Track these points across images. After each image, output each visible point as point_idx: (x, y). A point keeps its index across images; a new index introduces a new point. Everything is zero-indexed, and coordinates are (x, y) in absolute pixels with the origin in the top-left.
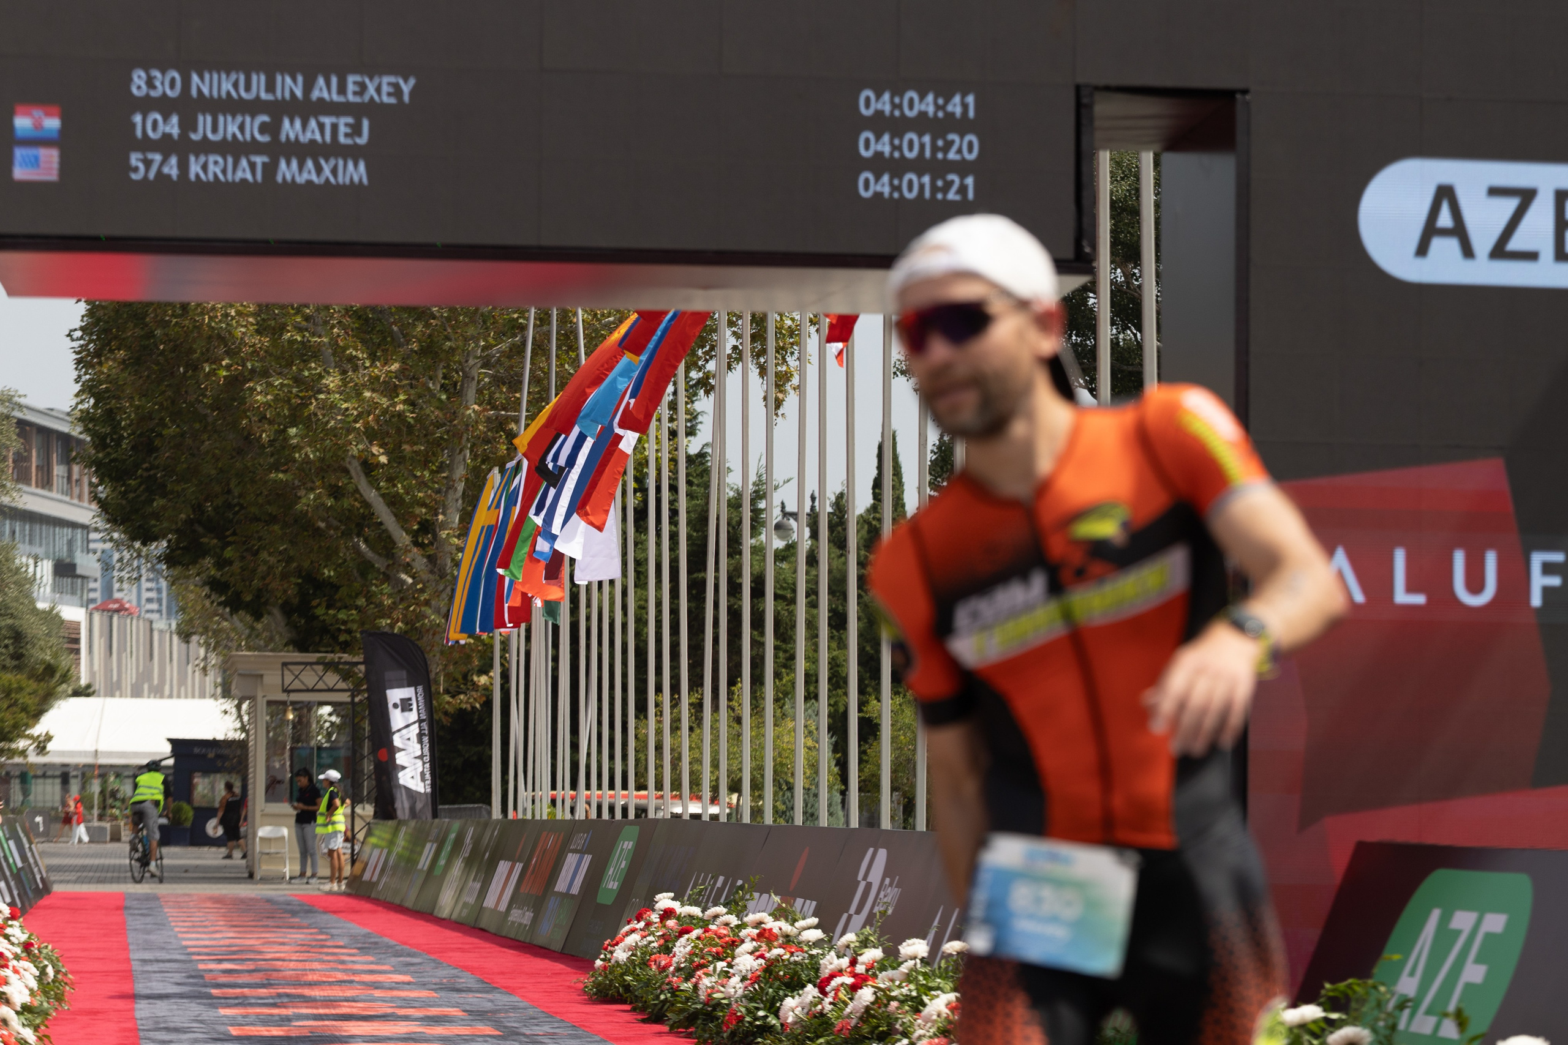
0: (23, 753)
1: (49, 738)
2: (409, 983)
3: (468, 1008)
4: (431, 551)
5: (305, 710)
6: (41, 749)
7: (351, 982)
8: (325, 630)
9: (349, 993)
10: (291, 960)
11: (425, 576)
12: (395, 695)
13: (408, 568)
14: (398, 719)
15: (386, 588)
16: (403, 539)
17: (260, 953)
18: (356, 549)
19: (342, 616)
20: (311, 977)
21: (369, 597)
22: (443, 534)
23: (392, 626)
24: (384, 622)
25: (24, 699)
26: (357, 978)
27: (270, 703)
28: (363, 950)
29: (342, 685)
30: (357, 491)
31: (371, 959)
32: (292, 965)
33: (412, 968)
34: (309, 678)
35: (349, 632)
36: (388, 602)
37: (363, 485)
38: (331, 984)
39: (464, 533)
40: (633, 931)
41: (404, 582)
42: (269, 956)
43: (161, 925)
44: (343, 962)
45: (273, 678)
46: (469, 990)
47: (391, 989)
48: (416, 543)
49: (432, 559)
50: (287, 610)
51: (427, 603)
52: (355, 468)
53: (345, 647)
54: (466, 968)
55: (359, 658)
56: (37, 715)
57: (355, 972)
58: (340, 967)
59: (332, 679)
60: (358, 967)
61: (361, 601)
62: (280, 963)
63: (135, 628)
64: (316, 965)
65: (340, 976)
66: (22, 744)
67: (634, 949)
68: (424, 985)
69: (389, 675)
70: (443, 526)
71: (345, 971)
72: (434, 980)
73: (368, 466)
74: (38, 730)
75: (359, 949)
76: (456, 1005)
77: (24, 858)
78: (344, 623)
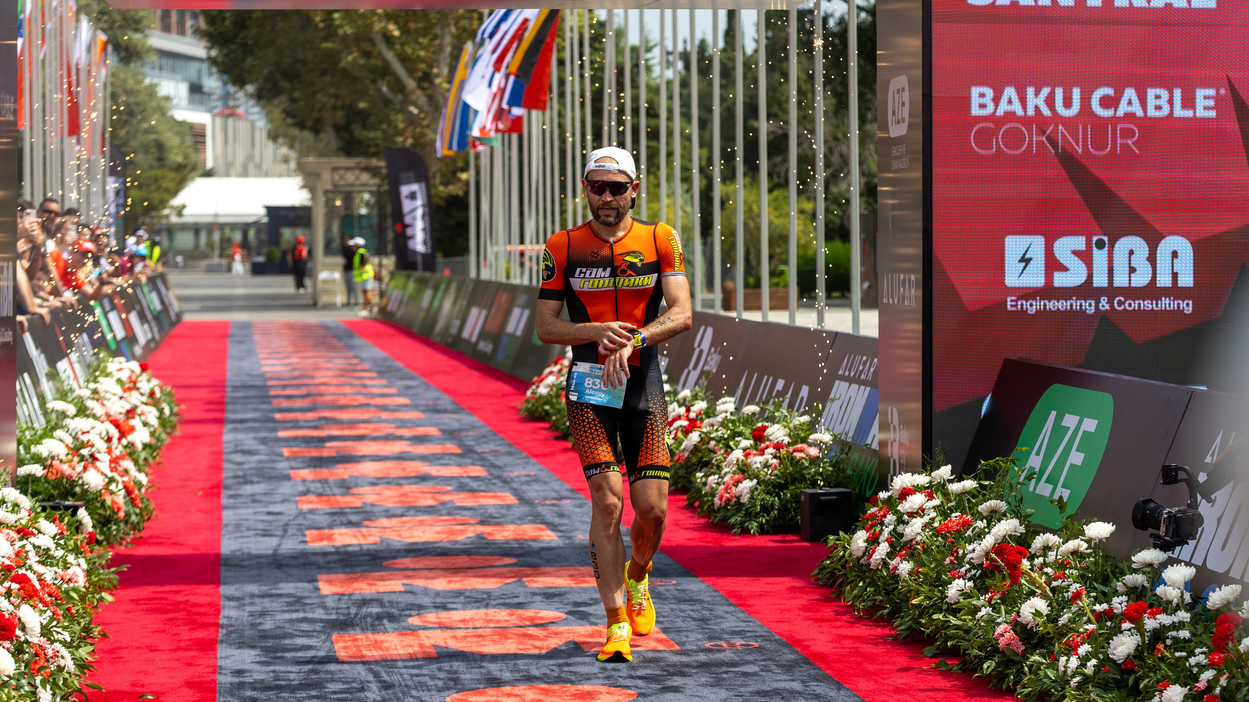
0: (167, 216)
1: (184, 207)
2: (406, 405)
3: (443, 427)
4: (429, 92)
5: (348, 198)
6: (180, 214)
7: (368, 405)
8: (360, 142)
9: (367, 416)
10: (331, 385)
11: (426, 108)
12: (405, 190)
13: (415, 104)
14: (407, 205)
15: (400, 117)
16: (411, 84)
17: (312, 377)
18: (380, 91)
19: (371, 135)
20: (343, 401)
21: (390, 123)
22: (438, 81)
23: (405, 141)
24: (399, 139)
25: (166, 184)
26: (372, 402)
27: (326, 192)
28: (381, 374)
29: (372, 182)
30: (380, 54)
31: (384, 382)
32: (332, 389)
33: (410, 391)
34: (350, 177)
35: (376, 145)
36: (401, 126)
37: (383, 48)
38: (355, 407)
39: (450, 81)
40: (551, 373)
41: (411, 113)
42: (317, 381)
43: (250, 352)
44: (365, 386)
45: (326, 176)
46: (445, 411)
47: (394, 411)
48: (420, 87)
49: (430, 98)
50: (337, 128)
51: (427, 126)
52: (378, 39)
53: (374, 155)
54: (447, 391)
55: (382, 164)
56: (175, 193)
57: (373, 396)
58: (363, 391)
59: (365, 177)
60: (375, 391)
61: (384, 126)
62: (323, 388)
63: (243, 126)
64: (347, 390)
65: (362, 399)
66: (166, 212)
67: (551, 386)
68: (415, 407)
69: (403, 175)
70: (438, 76)
71: (365, 395)
72: (423, 402)
73: (388, 39)
74: (176, 202)
75: (379, 372)
76: (435, 425)
77: (162, 302)
78: (373, 139)
